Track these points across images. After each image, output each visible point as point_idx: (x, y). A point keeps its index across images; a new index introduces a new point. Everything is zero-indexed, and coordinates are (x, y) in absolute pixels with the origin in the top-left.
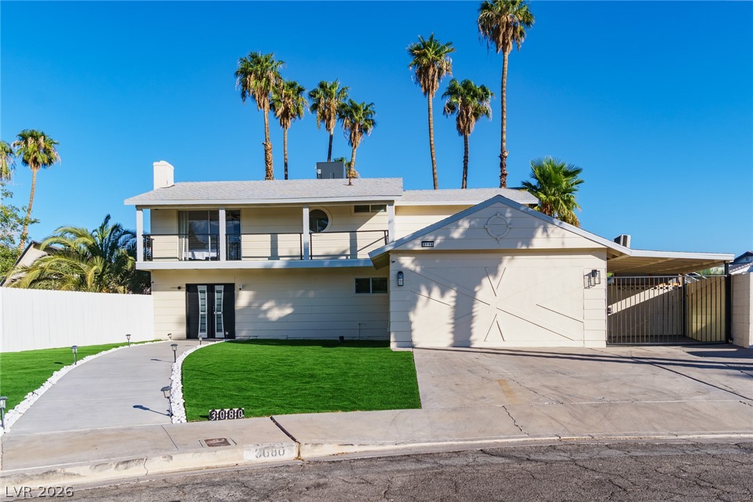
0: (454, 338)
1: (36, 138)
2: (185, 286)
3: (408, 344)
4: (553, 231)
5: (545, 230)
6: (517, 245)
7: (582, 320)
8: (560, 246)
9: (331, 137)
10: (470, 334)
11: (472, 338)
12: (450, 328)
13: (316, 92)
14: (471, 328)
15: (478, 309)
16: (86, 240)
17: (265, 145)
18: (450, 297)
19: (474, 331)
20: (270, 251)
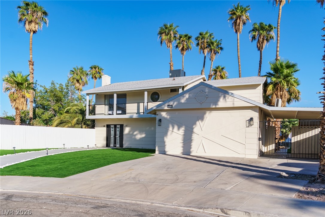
0: (183, 150)
1: (95, 68)
2: (106, 125)
3: (163, 152)
4: (228, 98)
5: (225, 97)
6: (210, 105)
7: (244, 143)
8: (232, 106)
9: (205, 57)
10: (191, 148)
11: (191, 150)
12: (181, 145)
13: (198, 37)
14: (191, 145)
15: (194, 136)
16: (78, 107)
17: (170, 64)
18: (182, 131)
19: (192, 146)
20: (137, 110)
